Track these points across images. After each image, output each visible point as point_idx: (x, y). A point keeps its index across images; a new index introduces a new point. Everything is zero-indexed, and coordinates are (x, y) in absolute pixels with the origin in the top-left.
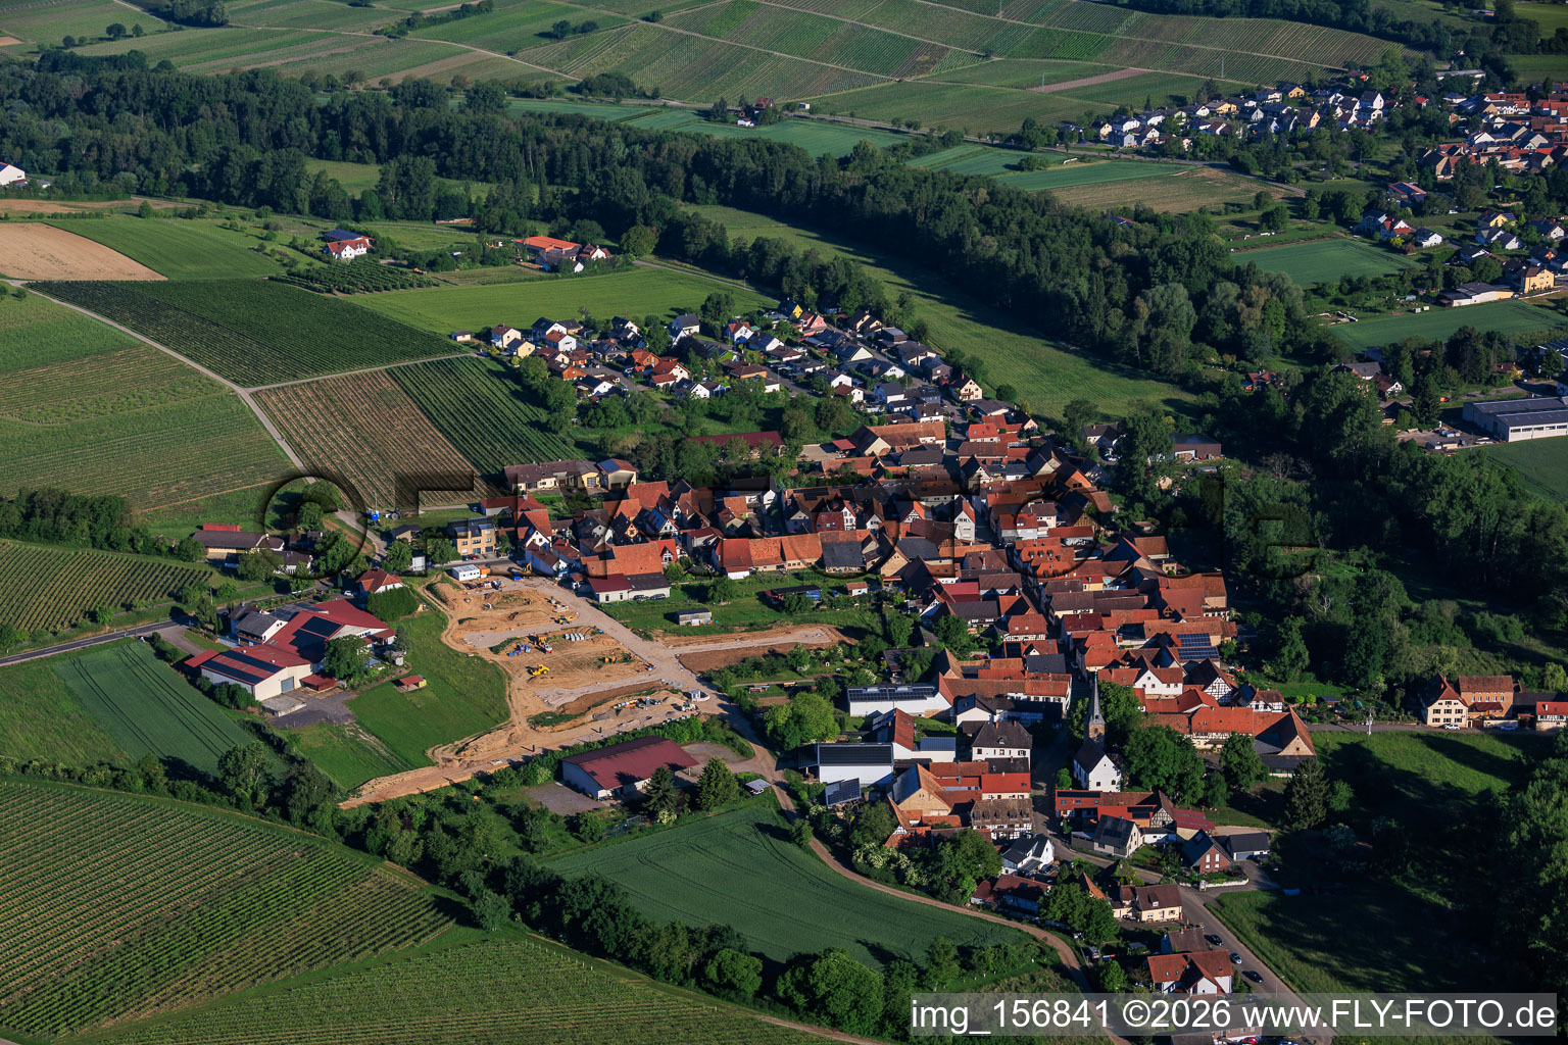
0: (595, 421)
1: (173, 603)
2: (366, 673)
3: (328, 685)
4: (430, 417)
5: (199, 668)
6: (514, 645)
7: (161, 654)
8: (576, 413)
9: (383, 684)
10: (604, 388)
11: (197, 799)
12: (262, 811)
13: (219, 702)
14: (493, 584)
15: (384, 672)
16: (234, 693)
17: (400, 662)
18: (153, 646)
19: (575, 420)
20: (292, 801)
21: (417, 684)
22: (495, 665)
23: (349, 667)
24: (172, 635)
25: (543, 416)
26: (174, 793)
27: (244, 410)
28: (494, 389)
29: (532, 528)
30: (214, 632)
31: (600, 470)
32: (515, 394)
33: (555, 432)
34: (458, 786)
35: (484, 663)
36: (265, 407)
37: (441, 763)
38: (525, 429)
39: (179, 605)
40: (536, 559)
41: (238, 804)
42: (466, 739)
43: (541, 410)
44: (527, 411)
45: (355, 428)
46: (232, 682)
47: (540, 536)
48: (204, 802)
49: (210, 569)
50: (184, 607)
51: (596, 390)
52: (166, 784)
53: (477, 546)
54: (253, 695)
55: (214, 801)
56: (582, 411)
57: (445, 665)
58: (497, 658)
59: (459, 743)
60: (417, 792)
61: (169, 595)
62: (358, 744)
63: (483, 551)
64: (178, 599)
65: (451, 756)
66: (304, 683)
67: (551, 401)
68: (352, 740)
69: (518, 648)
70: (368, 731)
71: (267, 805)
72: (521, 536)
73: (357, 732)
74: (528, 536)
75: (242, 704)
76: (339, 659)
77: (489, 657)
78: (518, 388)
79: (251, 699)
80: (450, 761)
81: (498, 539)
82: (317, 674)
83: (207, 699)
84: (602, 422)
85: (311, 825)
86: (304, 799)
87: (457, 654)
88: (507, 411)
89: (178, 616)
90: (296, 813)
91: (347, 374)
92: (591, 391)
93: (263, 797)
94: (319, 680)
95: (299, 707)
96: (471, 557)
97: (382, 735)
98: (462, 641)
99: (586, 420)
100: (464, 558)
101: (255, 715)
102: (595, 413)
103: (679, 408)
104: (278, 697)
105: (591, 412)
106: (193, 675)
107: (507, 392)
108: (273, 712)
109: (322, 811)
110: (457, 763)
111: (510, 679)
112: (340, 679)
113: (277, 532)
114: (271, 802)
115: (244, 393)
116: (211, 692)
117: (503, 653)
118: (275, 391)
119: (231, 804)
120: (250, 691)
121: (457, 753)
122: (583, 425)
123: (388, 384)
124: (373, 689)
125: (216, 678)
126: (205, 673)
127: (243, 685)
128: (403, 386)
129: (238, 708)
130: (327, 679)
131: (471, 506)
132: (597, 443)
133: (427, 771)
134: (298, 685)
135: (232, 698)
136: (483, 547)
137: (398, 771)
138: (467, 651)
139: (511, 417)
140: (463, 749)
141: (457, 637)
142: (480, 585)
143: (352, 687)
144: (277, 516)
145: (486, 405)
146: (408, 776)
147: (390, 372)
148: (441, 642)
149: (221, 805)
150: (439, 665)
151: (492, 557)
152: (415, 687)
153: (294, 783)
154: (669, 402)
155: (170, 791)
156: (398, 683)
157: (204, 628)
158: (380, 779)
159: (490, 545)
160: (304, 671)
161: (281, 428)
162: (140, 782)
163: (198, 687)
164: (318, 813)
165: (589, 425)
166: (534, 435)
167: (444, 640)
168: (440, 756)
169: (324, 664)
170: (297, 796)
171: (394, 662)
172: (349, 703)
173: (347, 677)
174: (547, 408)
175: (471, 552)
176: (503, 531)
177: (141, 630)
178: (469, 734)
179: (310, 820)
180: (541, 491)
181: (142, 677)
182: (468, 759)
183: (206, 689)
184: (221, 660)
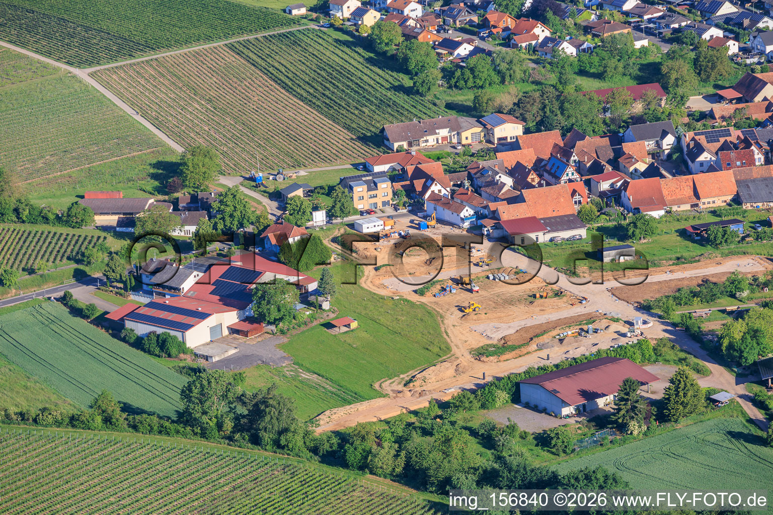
0: (462, 82)
1: (74, 266)
2: (294, 318)
3: (256, 330)
4: (285, 87)
5: (122, 319)
6: (439, 287)
7: (77, 312)
8: (440, 75)
9: (313, 329)
10: (464, 50)
11: (160, 432)
12: (230, 438)
13: (149, 352)
14: (400, 234)
15: (312, 318)
16: (164, 341)
17: (326, 306)
18: (65, 305)
19: (440, 82)
20: (263, 424)
21: (348, 326)
22: (423, 305)
23: (279, 310)
24: (82, 295)
25: (407, 82)
26: (135, 427)
27: (87, 89)
28: (346, 57)
29: (429, 179)
30: (125, 289)
31: (484, 126)
32: (369, 60)
33: (421, 95)
34: (415, 413)
35: (412, 304)
36: (107, 86)
37: (391, 394)
38: (389, 94)
39: (81, 267)
40: (440, 208)
41: (204, 435)
42: (412, 373)
43: (401, 75)
44: (387, 77)
45: (210, 101)
46: (160, 331)
47: (439, 187)
48: (168, 434)
49: (103, 234)
50: (87, 269)
51: (456, 53)
52: (126, 419)
53: (373, 200)
54: (184, 342)
55: (178, 432)
56: (447, 74)
57: (372, 308)
58: (423, 299)
59: (405, 377)
60: (375, 420)
61: (69, 258)
62: (301, 382)
63: (380, 205)
64: (78, 262)
65: (400, 387)
66: (233, 331)
67: (412, 66)
68: (294, 378)
69: (444, 289)
70: (309, 370)
71: (233, 432)
72: (419, 188)
73: (296, 371)
74: (426, 188)
75: (174, 351)
76: (269, 302)
77: (415, 298)
78: (372, 55)
79: (182, 347)
80: (399, 392)
81: (395, 194)
82: (244, 321)
83: (134, 350)
84: (470, 84)
85: (283, 448)
86: (274, 421)
87: (382, 298)
88: (365, 78)
89: (81, 277)
90: (267, 437)
91: (186, 50)
92: (451, 54)
93: (229, 425)
94: (246, 326)
95: (232, 352)
96: (369, 212)
97: (324, 374)
98: (385, 287)
99: (453, 81)
100: (362, 213)
101: (188, 361)
102: (463, 74)
103: (548, 66)
104: (208, 344)
105: (458, 73)
106: (115, 328)
107: (361, 60)
108: (206, 358)
109: (295, 432)
110: (409, 394)
111: (442, 317)
112: (269, 323)
113: (161, 197)
114: (238, 428)
115: (82, 73)
116: (138, 343)
117: (428, 294)
118: (114, 70)
119: (196, 434)
120: (180, 339)
121: (405, 385)
122: (450, 87)
123: (232, 58)
124: (303, 332)
125: (141, 329)
126: (129, 324)
127: (173, 333)
128: (248, 59)
129: (169, 356)
130: (255, 325)
131: (356, 166)
132: (470, 104)
133: (380, 402)
134: (226, 332)
135: (163, 346)
136: (379, 201)
137: (350, 403)
138: (391, 294)
139: (372, 83)
140: (411, 381)
141: (377, 282)
142: (386, 236)
143: (282, 332)
144: (157, 183)
145: (344, 73)
146: (363, 406)
147: (231, 47)
148: (362, 288)
149: (185, 435)
150: (365, 308)
151: (390, 211)
152: (345, 329)
153: (263, 407)
154: (536, 62)
155: (129, 426)
156: (329, 326)
157: (113, 287)
158: (335, 410)
159: (386, 199)
160: (231, 317)
161: (132, 105)
162: (99, 419)
163: (124, 340)
164: (290, 435)
165: (456, 87)
166: (401, 99)
167: (363, 285)
168: (389, 389)
169: (251, 310)
170: (267, 418)
171: (320, 306)
172: (282, 347)
173: (275, 322)
174: (407, 72)
175: (367, 208)
176: (398, 186)
177: (48, 292)
178: (413, 368)
179: (283, 442)
180: (425, 150)
181: (62, 333)
182: (419, 389)
183: (132, 341)
184: (142, 311)
